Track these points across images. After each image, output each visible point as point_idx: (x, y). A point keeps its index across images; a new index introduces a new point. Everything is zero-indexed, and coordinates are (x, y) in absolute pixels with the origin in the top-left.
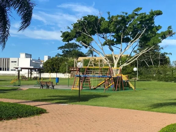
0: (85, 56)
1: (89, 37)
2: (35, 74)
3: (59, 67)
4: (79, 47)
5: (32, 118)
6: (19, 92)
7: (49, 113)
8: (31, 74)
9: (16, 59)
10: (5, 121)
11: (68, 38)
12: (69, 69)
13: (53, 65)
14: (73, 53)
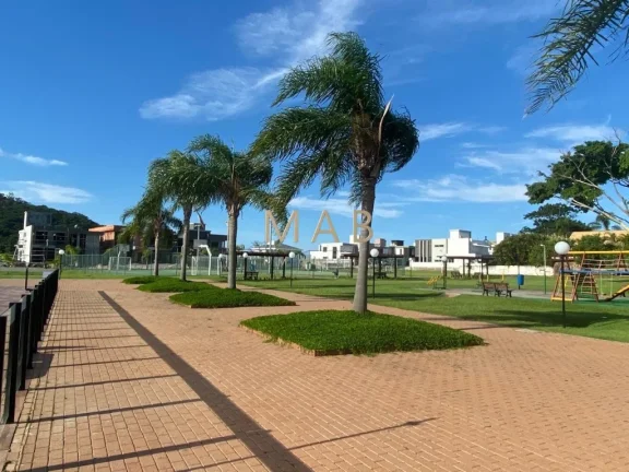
0: (589, 229)
1: (592, 187)
2: (477, 268)
3: (527, 253)
4: (573, 210)
5: (451, 352)
6: (441, 300)
7: (489, 347)
8: (469, 267)
9: (442, 242)
10: (400, 353)
11: (542, 196)
12: (549, 258)
13: (514, 250)
14: (557, 225)
